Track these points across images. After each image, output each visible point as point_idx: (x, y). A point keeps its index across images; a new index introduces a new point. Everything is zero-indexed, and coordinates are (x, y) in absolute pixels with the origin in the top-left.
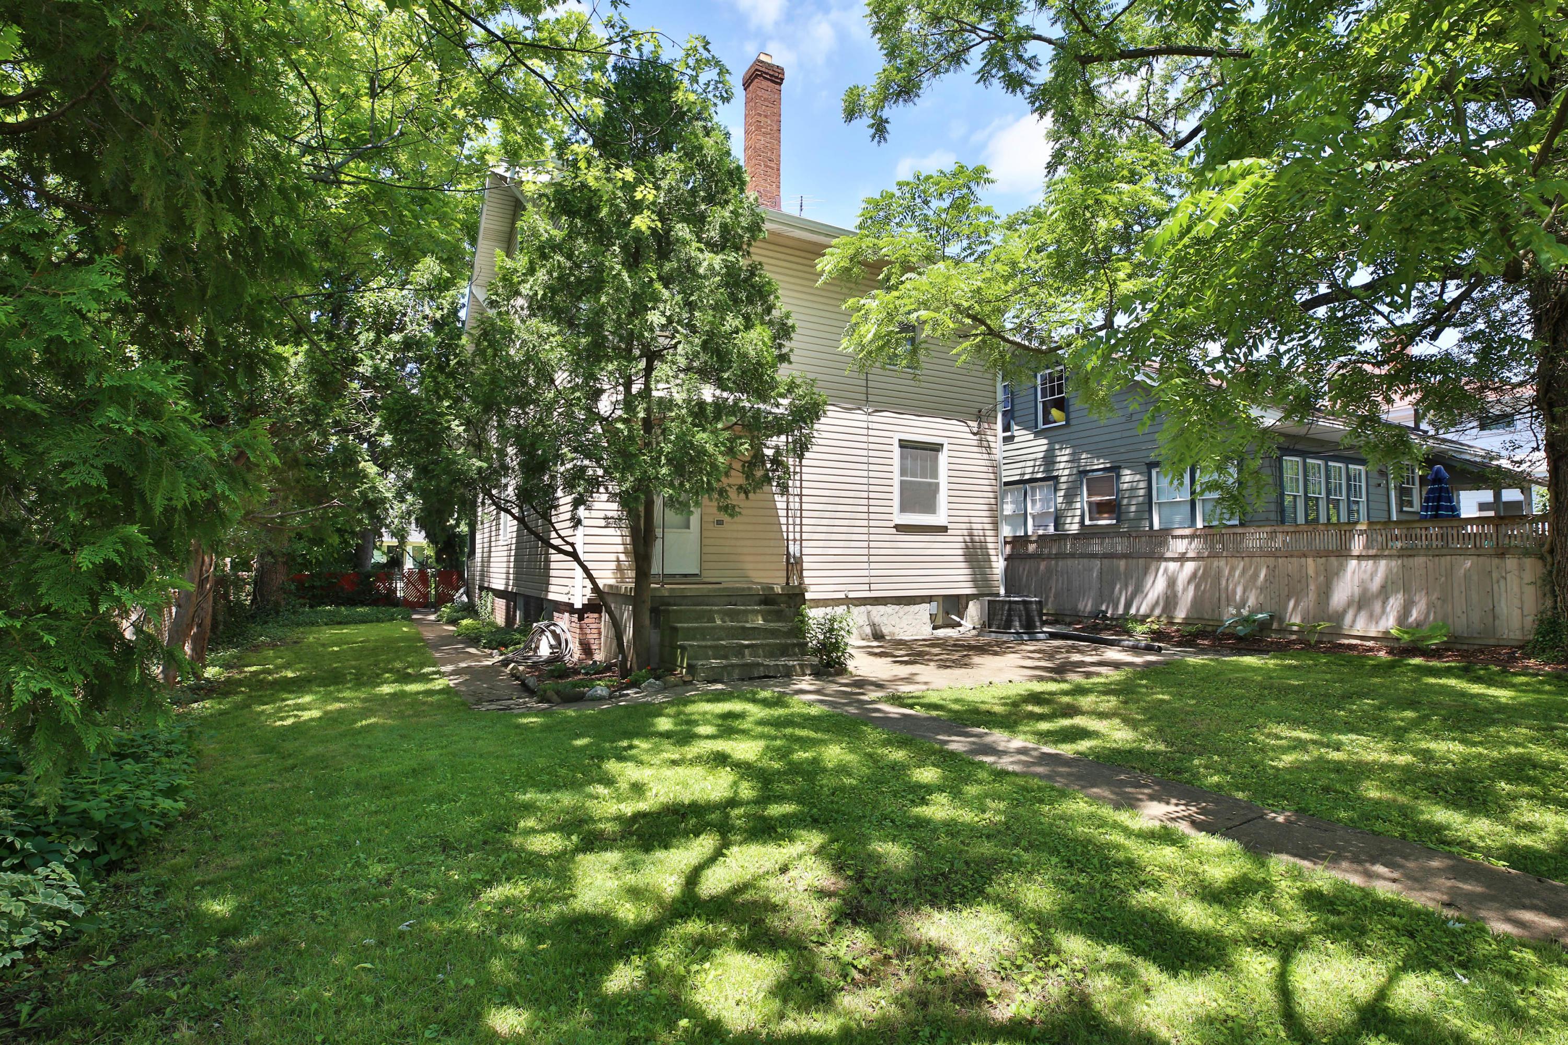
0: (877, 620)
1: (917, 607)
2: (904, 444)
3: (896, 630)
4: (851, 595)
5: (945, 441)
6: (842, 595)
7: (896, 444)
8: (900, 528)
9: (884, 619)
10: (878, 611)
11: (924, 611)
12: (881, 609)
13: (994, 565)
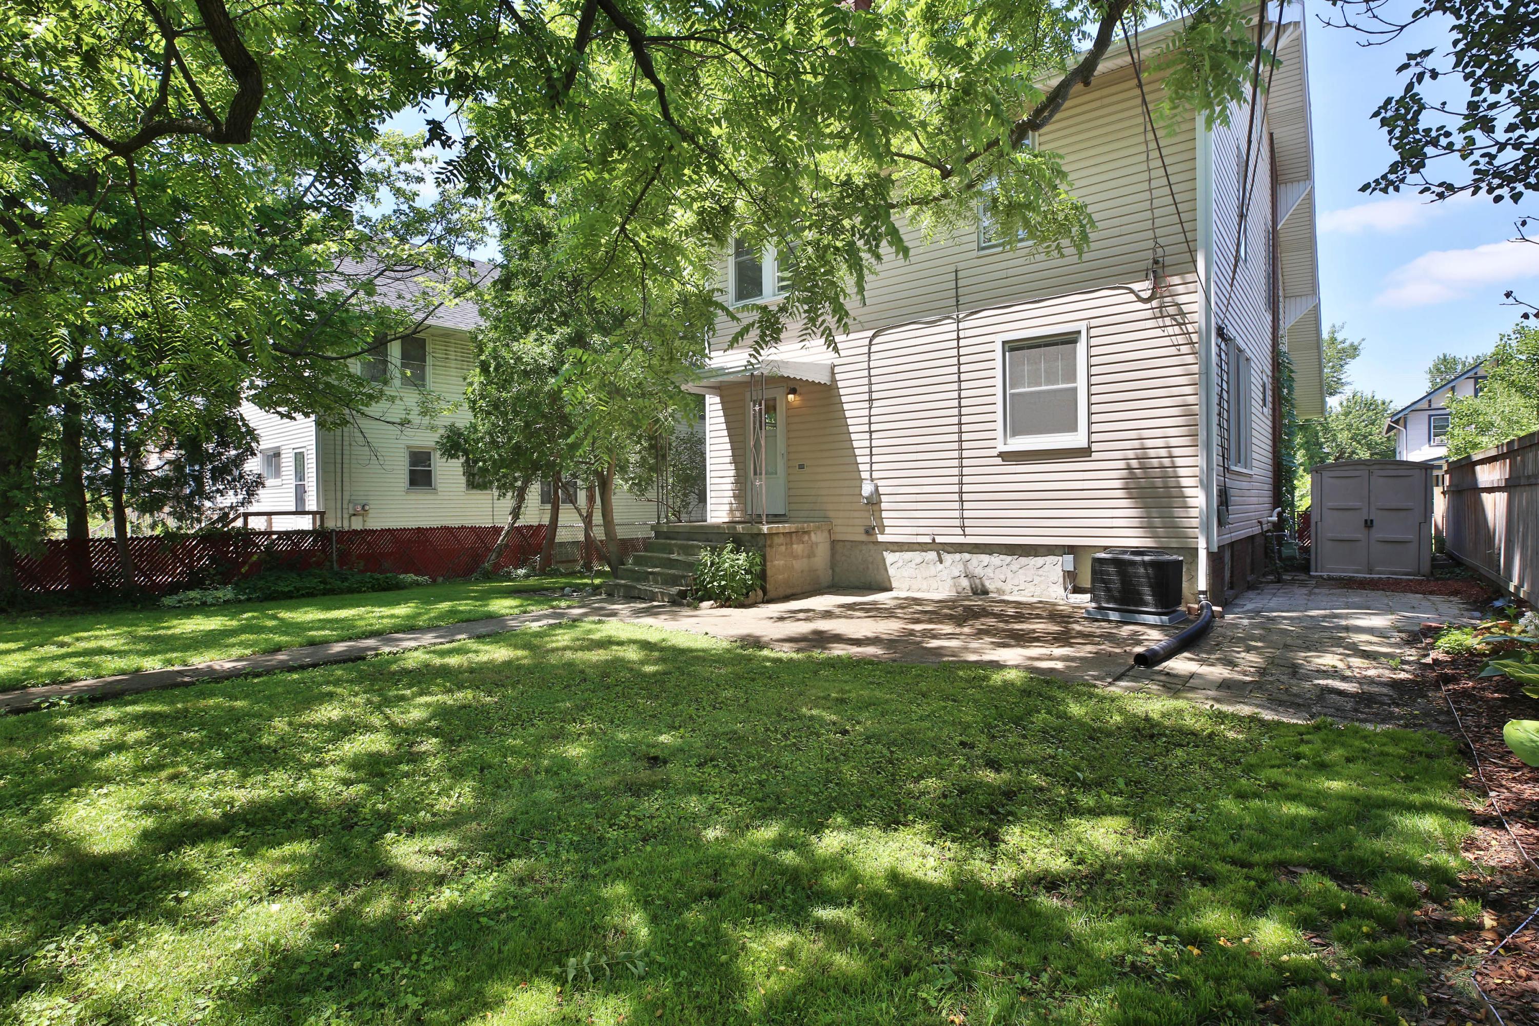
0: (979, 571)
1: (1040, 561)
2: (1011, 347)
3: (1007, 587)
4: (939, 540)
5: (1082, 326)
6: (928, 540)
7: (998, 347)
8: (1007, 457)
9: (989, 571)
10: (978, 563)
11: (1055, 567)
12: (985, 558)
13: (1191, 502)
